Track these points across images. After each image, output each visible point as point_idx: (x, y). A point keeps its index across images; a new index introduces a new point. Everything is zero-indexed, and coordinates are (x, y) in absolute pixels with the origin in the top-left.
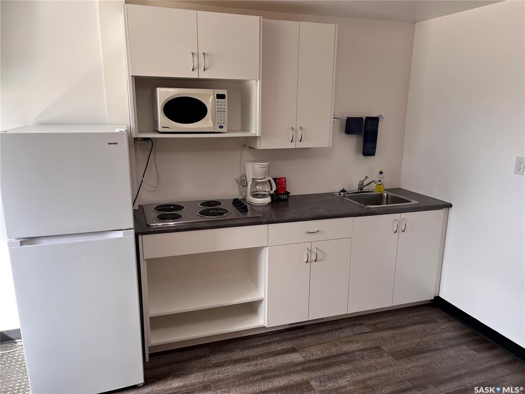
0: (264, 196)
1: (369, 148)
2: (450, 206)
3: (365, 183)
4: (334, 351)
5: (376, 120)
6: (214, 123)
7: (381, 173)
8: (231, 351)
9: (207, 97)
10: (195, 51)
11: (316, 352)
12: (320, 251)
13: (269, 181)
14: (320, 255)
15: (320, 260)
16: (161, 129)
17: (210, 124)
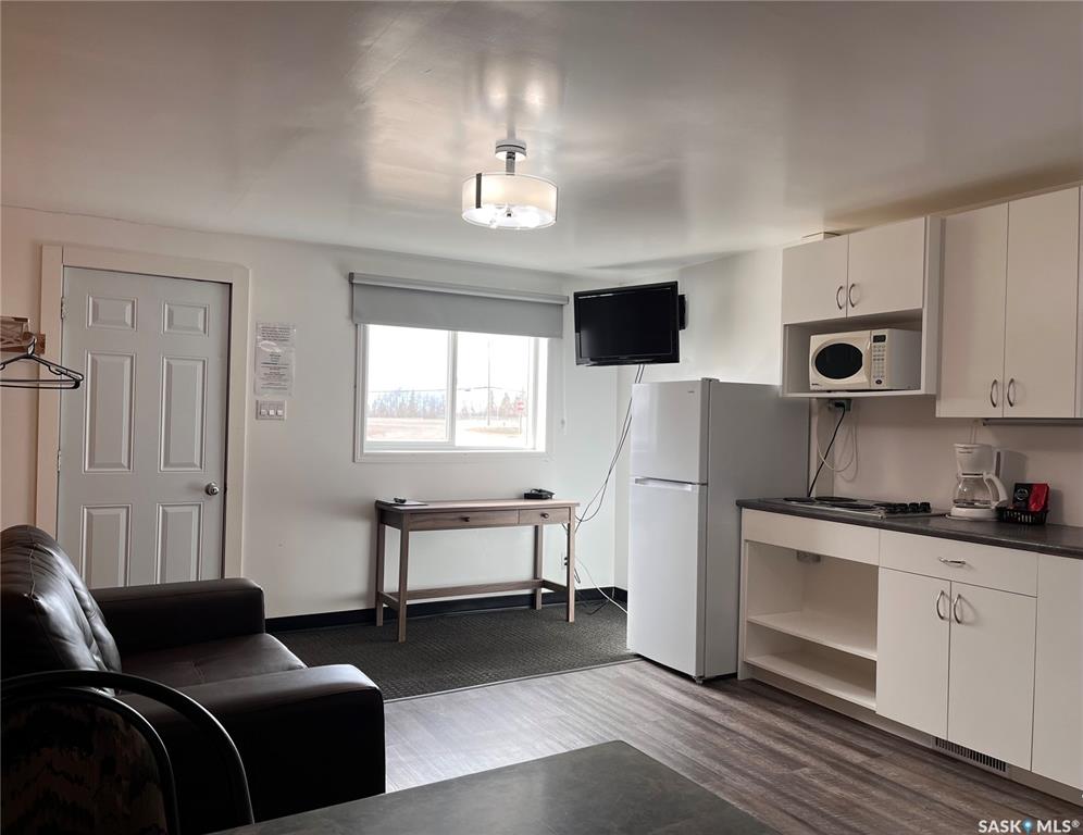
6: (869, 378)
9: (861, 340)
12: (969, 604)
13: (990, 481)
14: (969, 616)
15: (968, 624)
16: (812, 388)
17: (865, 380)
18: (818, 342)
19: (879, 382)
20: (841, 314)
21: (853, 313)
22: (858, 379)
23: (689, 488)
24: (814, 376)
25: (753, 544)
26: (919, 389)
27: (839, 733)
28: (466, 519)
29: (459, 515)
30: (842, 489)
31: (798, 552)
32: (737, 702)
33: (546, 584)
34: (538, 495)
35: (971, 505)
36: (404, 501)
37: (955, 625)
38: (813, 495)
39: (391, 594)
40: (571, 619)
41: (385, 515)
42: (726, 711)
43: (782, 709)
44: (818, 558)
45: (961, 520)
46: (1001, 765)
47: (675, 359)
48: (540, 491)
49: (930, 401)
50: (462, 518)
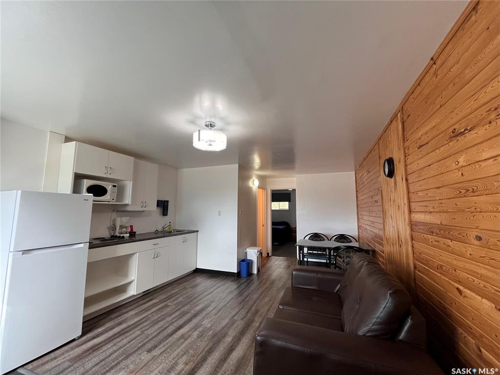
0: (126, 233)
1: (165, 213)
2: (198, 231)
3: (165, 227)
5: (168, 201)
6: (110, 198)
7: (170, 223)
8: (120, 311)
10: (107, 166)
12: (158, 252)
15: (158, 257)
19: (113, 199)
20: (105, 176)
22: (106, 198)
23: (82, 245)
26: (125, 202)
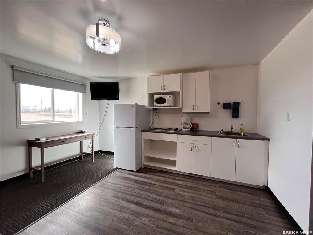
2: (269, 139)
4: (195, 186)
6: (168, 104)
7: (242, 125)
9: (166, 97)
10: (163, 85)
11: (188, 184)
12: (197, 148)
13: (189, 123)
14: (197, 149)
15: (197, 151)
16: (154, 106)
17: (167, 104)
18: (156, 97)
19: (170, 105)
20: (162, 91)
21: (165, 91)
22: (165, 104)
23: (133, 129)
24: (155, 104)
25: (145, 140)
26: (179, 106)
27: (171, 177)
28: (64, 142)
29: (61, 141)
30: (156, 126)
31: (150, 140)
32: (148, 175)
33: (84, 153)
34: (81, 132)
35: (186, 128)
36: (39, 139)
37: (194, 152)
38: (151, 128)
39: (36, 167)
40: (94, 161)
41: (31, 144)
42: (148, 178)
43: (157, 174)
44: (154, 140)
45: (185, 131)
46: (202, 176)
47: (118, 99)
48: (82, 131)
49: (181, 109)
50: (63, 142)
